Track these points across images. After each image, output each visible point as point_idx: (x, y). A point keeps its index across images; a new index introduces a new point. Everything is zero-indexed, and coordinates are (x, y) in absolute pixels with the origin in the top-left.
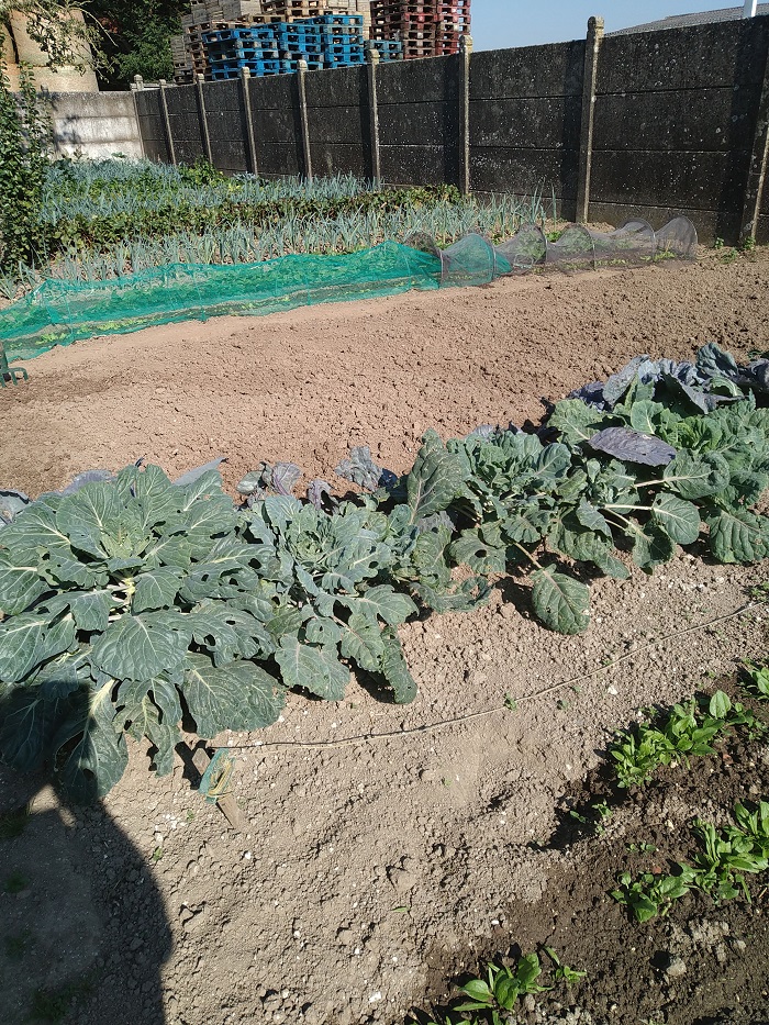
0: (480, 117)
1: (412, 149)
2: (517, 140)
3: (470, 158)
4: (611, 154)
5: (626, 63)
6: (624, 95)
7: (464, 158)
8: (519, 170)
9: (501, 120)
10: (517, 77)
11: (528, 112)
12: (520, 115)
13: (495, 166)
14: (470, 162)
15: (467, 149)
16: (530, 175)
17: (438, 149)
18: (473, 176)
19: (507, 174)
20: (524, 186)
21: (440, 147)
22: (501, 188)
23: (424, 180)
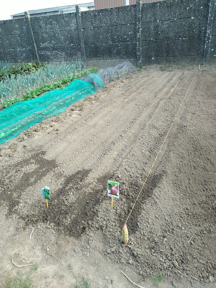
0: (39, 38)
1: (11, 51)
2: (56, 44)
3: (37, 51)
4: (91, 46)
5: (91, 19)
6: (92, 28)
7: (35, 52)
8: (58, 54)
9: (47, 39)
10: (51, 24)
11: (58, 35)
12: (55, 36)
13: (48, 53)
14: (38, 53)
15: (36, 49)
16: (63, 55)
17: (23, 50)
18: (40, 57)
19: (54, 56)
20: (61, 58)
21: (23, 49)
22: (52, 60)
23: (19, 60)
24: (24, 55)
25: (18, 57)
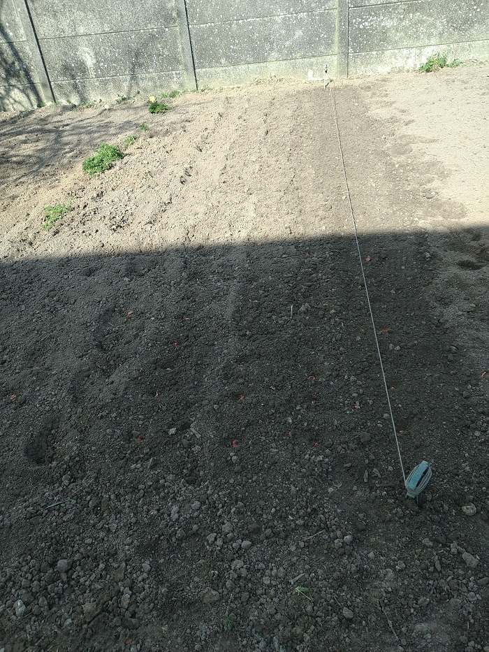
1: (250, 24)
8: (424, 22)
13: (389, 23)
16: (438, 24)
17: (296, 18)
18: (355, 39)
19: (405, 29)
20: (430, 35)
21: (300, 15)
22: (395, 45)
23: (275, 54)
24: (299, 33)
25: (272, 43)
